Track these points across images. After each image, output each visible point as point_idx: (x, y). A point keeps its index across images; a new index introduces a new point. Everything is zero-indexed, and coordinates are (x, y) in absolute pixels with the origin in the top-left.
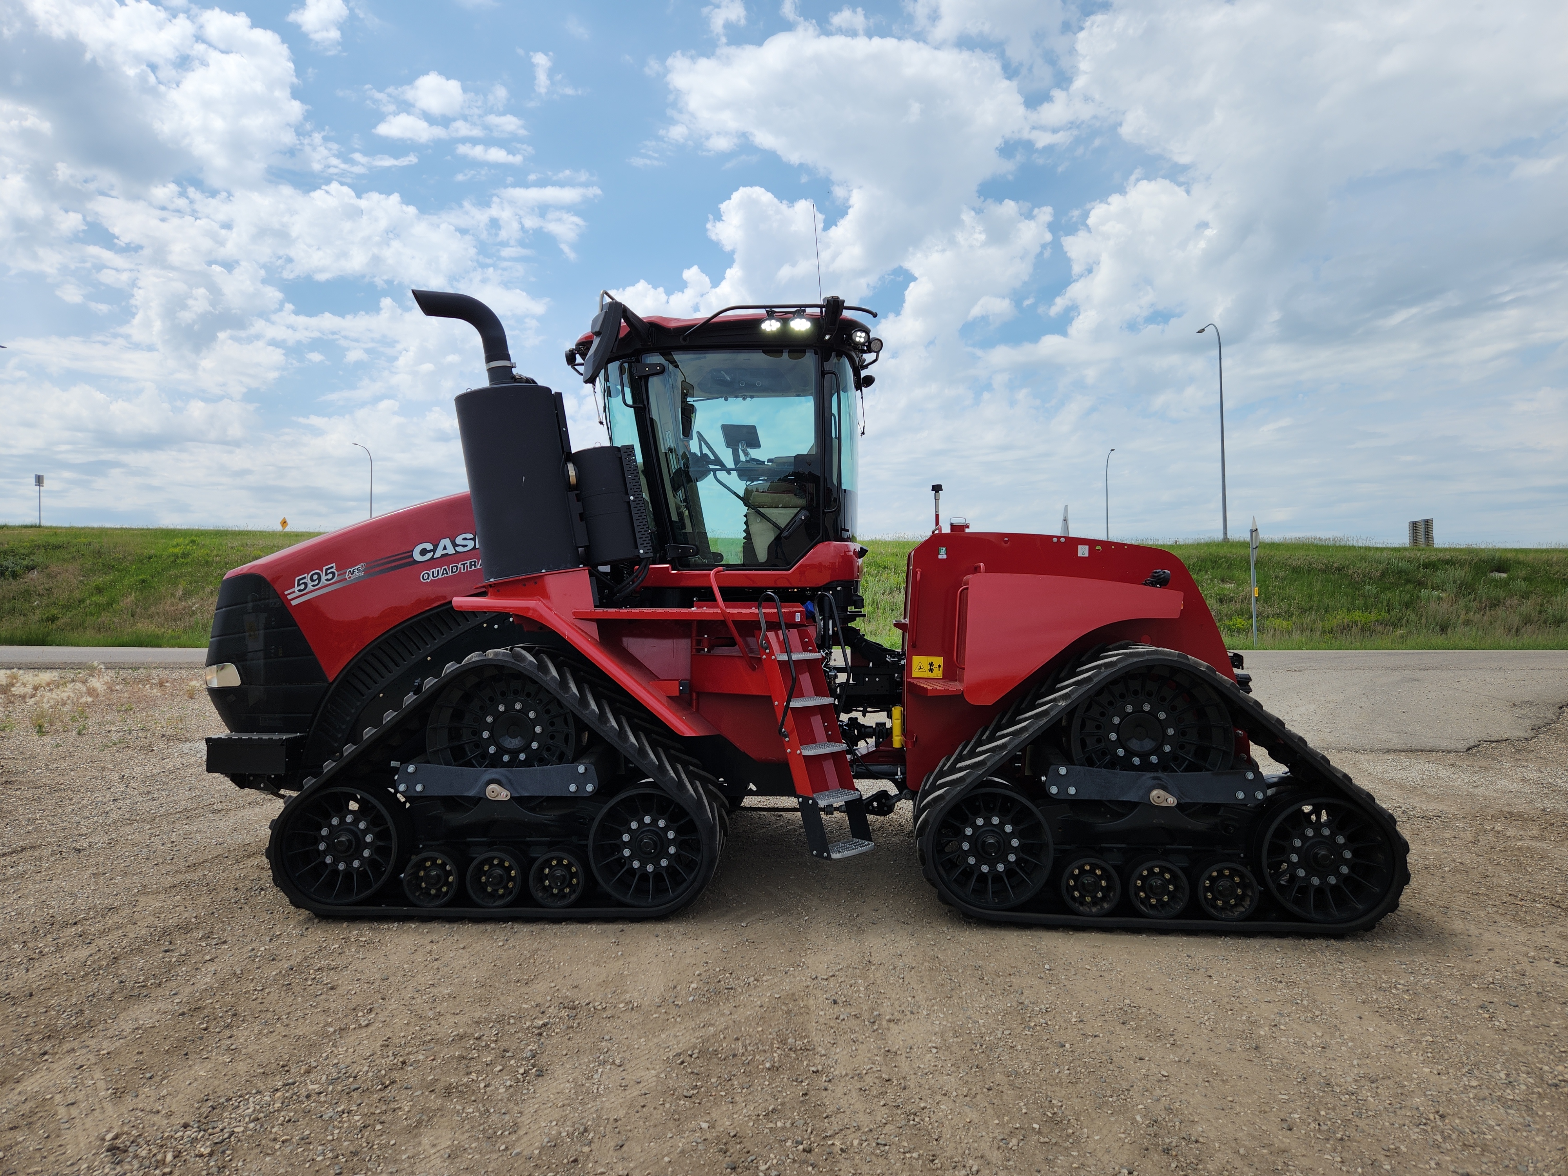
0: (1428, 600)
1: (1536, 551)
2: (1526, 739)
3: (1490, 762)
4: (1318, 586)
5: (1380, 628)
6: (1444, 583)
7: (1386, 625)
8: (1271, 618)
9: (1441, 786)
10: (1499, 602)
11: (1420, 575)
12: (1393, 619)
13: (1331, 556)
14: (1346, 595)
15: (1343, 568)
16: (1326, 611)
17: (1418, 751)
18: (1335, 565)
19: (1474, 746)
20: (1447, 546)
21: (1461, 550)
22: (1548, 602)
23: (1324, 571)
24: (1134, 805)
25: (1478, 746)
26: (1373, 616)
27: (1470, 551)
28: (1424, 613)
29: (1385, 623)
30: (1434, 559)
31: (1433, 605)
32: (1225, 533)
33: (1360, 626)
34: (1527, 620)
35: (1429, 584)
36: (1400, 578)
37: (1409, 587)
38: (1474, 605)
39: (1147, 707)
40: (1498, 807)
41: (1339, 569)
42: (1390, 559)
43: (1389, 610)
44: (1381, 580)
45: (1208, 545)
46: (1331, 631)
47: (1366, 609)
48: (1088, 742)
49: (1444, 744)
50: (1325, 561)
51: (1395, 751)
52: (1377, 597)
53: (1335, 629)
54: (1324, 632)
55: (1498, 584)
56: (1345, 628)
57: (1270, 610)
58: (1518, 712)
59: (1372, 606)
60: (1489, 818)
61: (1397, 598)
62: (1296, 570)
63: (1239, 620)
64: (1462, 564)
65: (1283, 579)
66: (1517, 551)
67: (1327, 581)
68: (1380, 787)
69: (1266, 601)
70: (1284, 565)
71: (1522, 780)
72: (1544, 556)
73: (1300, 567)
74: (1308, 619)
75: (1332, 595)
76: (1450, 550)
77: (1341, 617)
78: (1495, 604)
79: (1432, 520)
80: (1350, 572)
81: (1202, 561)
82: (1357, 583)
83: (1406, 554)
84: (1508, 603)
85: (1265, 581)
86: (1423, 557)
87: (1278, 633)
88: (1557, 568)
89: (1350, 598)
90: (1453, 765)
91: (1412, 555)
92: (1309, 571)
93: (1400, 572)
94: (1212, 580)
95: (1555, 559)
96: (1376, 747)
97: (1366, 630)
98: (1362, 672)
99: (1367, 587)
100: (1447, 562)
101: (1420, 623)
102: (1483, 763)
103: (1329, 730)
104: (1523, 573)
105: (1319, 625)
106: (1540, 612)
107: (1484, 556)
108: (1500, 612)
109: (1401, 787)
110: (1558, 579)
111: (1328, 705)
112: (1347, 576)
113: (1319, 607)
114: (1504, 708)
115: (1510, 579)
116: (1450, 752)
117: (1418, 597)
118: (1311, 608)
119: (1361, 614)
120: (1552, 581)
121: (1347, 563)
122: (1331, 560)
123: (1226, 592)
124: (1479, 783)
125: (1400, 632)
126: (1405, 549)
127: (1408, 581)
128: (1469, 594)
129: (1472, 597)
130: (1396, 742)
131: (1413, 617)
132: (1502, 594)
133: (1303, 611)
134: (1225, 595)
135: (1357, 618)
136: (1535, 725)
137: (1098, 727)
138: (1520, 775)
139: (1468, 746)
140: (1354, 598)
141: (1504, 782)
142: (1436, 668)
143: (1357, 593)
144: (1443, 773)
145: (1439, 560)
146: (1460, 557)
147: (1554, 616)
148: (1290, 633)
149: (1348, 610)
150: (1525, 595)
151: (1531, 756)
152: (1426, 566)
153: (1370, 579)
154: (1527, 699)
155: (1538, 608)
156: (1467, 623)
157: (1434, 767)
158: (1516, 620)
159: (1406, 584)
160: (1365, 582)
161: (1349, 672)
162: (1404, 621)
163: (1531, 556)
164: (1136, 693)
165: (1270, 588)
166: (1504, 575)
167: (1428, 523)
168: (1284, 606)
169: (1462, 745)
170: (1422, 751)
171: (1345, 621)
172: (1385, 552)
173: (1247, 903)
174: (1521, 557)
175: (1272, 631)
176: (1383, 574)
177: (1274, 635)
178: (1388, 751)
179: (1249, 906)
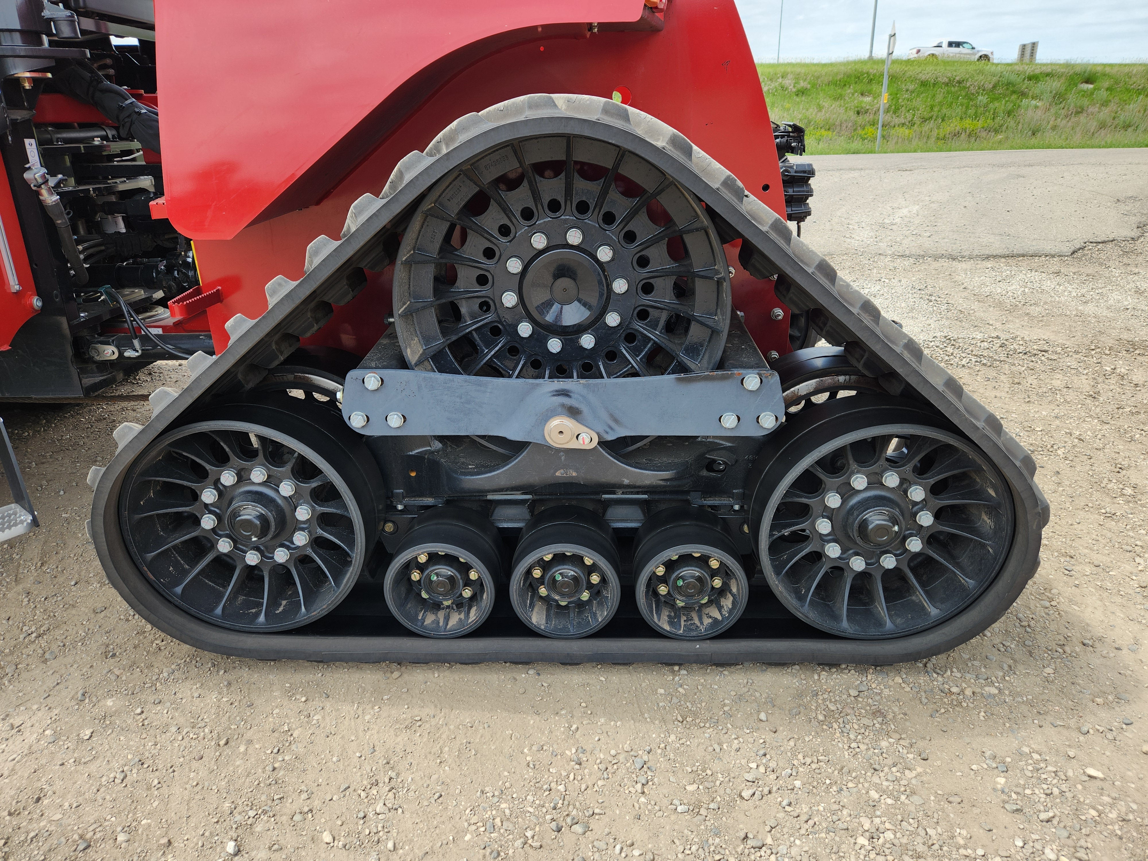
0: (1027, 109)
1: (1120, 65)
2: (1133, 239)
3: (1098, 268)
4: (939, 98)
5: (984, 134)
6: (1042, 93)
7: (989, 131)
8: (897, 128)
9: (1046, 303)
10: (1083, 109)
11: (1024, 86)
12: (996, 125)
13: (955, 71)
14: (962, 105)
15: (963, 81)
16: (943, 120)
17: (1019, 256)
18: (957, 78)
19: (1079, 249)
20: (1049, 62)
21: (1060, 65)
22: (1121, 109)
23: (947, 84)
24: (519, 447)
25: (1082, 248)
26: (980, 124)
27: (1067, 65)
28: (1022, 120)
29: (988, 130)
30: (1038, 71)
31: (1030, 113)
32: (871, 52)
33: (968, 133)
34: (1102, 126)
35: (1030, 94)
36: (1008, 89)
37: (1014, 97)
38: (1063, 112)
39: (574, 237)
40: (1114, 333)
41: (959, 82)
42: (1002, 72)
43: (994, 118)
44: (992, 91)
45: (855, 62)
46: (944, 138)
47: (976, 118)
48: (464, 310)
49: (1048, 247)
50: (949, 75)
51: (995, 257)
52: (986, 106)
53: (947, 136)
54: (938, 139)
55: (1086, 94)
56: (956, 135)
57: (897, 121)
58: (1124, 208)
59: (981, 114)
60: (1107, 352)
61: (1003, 107)
62: (924, 84)
63: (870, 130)
64: (1059, 76)
65: (912, 92)
66: (1105, 65)
67: (948, 93)
68: (976, 306)
69: (895, 112)
70: (913, 79)
71: (1136, 292)
72: (1127, 69)
73: (927, 81)
74: (926, 127)
75: (950, 105)
76: (1051, 64)
77: (954, 125)
78: (1080, 111)
79: (1038, 42)
80: (968, 84)
81: (848, 77)
82: (973, 94)
83: (1017, 68)
84: (1091, 110)
85: (897, 94)
86: (1029, 70)
87: (900, 140)
88: (1134, 79)
89: (964, 107)
90: (1058, 273)
91: (1021, 69)
92: (934, 84)
93: (1009, 84)
94: (853, 95)
95: (1134, 72)
96: (976, 252)
97: (973, 135)
98: (970, 169)
99: (980, 98)
100: (1047, 75)
101: (1017, 129)
102: (1090, 270)
103: (928, 234)
104: (1106, 84)
105: (935, 133)
106: (1114, 118)
107: (1078, 70)
108: (1082, 118)
109: (1000, 305)
110: (1134, 89)
111: (932, 205)
112: (965, 88)
113: (937, 117)
114: (1109, 204)
115: (1095, 89)
116: (1053, 256)
117: (1019, 106)
118: (931, 118)
119: (970, 122)
120: (1128, 90)
121: (967, 76)
122: (955, 74)
123: (864, 105)
124: (1089, 297)
125: (1000, 137)
126: (1016, 64)
127: (1014, 92)
128: (1061, 102)
129: (1062, 106)
130: (998, 246)
131: (1012, 124)
132: (1086, 102)
133: (924, 120)
134: (862, 108)
135: (967, 126)
136: (1140, 223)
137: (482, 280)
138: (1132, 285)
139: (1073, 248)
140: (967, 108)
141: (1115, 296)
142: (1040, 164)
143: (971, 103)
144: (1049, 284)
145: (1041, 73)
146: (1058, 70)
147: (1124, 122)
148: (910, 140)
149: (961, 119)
150: (1105, 104)
151: (1140, 259)
152: (1030, 78)
153: (984, 90)
154: (1130, 194)
155: (1113, 114)
156: (1054, 128)
157: (1035, 276)
158: (1093, 125)
159: (1011, 95)
160: (978, 93)
161: (957, 170)
162: (1004, 128)
163: (1116, 69)
164: (554, 206)
165: (900, 101)
166: (1091, 86)
167: (1034, 45)
168: (909, 116)
169: (1066, 249)
170: (1023, 256)
171: (957, 128)
172: (999, 66)
173: (727, 602)
174: (1108, 70)
175: (896, 138)
176: (994, 87)
177: (897, 143)
178: (988, 257)
179: (731, 611)
